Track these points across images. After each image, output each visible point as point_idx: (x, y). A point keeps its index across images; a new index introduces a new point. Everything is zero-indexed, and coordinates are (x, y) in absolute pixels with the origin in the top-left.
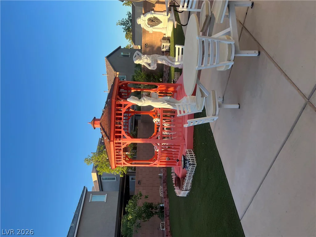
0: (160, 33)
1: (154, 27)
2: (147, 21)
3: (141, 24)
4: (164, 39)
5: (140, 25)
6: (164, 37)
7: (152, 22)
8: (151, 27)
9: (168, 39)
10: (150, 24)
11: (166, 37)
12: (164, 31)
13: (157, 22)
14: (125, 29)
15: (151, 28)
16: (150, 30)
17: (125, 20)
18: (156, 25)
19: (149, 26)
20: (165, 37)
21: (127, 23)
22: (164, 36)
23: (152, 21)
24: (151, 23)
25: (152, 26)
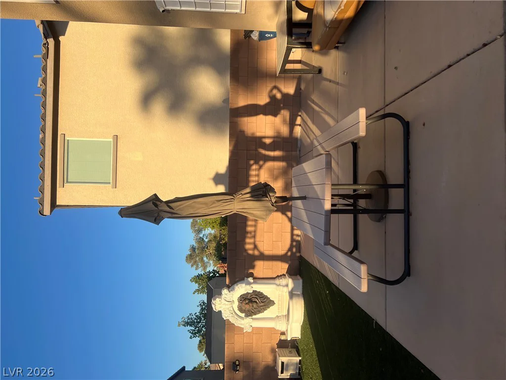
0: (272, 330)
1: (254, 317)
2: (236, 304)
3: (223, 312)
4: (283, 344)
5: (220, 312)
6: (280, 340)
7: (251, 305)
8: (247, 316)
9: (292, 346)
10: (244, 308)
11: (289, 339)
12: (281, 326)
13: (262, 304)
14: (192, 333)
15: (248, 320)
16: (246, 324)
17: (195, 316)
18: (260, 312)
19: (243, 315)
20: (286, 341)
21: (198, 320)
22: (283, 338)
23: (251, 301)
24: (247, 307)
25: (249, 314)
